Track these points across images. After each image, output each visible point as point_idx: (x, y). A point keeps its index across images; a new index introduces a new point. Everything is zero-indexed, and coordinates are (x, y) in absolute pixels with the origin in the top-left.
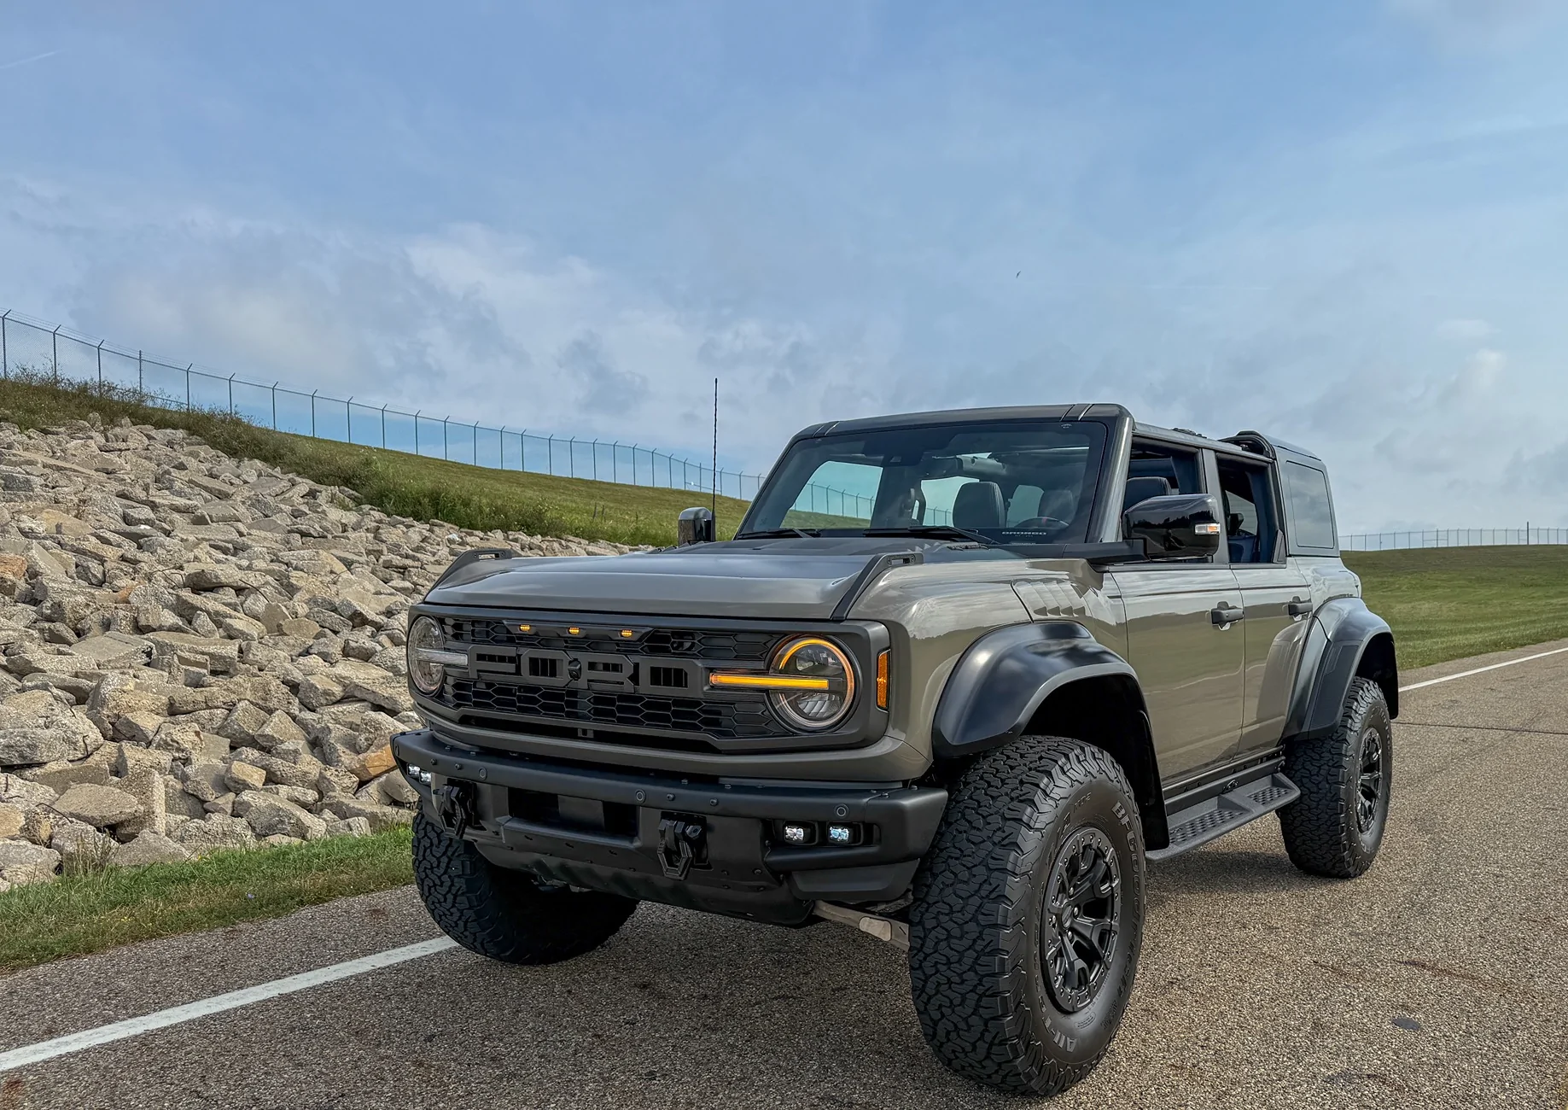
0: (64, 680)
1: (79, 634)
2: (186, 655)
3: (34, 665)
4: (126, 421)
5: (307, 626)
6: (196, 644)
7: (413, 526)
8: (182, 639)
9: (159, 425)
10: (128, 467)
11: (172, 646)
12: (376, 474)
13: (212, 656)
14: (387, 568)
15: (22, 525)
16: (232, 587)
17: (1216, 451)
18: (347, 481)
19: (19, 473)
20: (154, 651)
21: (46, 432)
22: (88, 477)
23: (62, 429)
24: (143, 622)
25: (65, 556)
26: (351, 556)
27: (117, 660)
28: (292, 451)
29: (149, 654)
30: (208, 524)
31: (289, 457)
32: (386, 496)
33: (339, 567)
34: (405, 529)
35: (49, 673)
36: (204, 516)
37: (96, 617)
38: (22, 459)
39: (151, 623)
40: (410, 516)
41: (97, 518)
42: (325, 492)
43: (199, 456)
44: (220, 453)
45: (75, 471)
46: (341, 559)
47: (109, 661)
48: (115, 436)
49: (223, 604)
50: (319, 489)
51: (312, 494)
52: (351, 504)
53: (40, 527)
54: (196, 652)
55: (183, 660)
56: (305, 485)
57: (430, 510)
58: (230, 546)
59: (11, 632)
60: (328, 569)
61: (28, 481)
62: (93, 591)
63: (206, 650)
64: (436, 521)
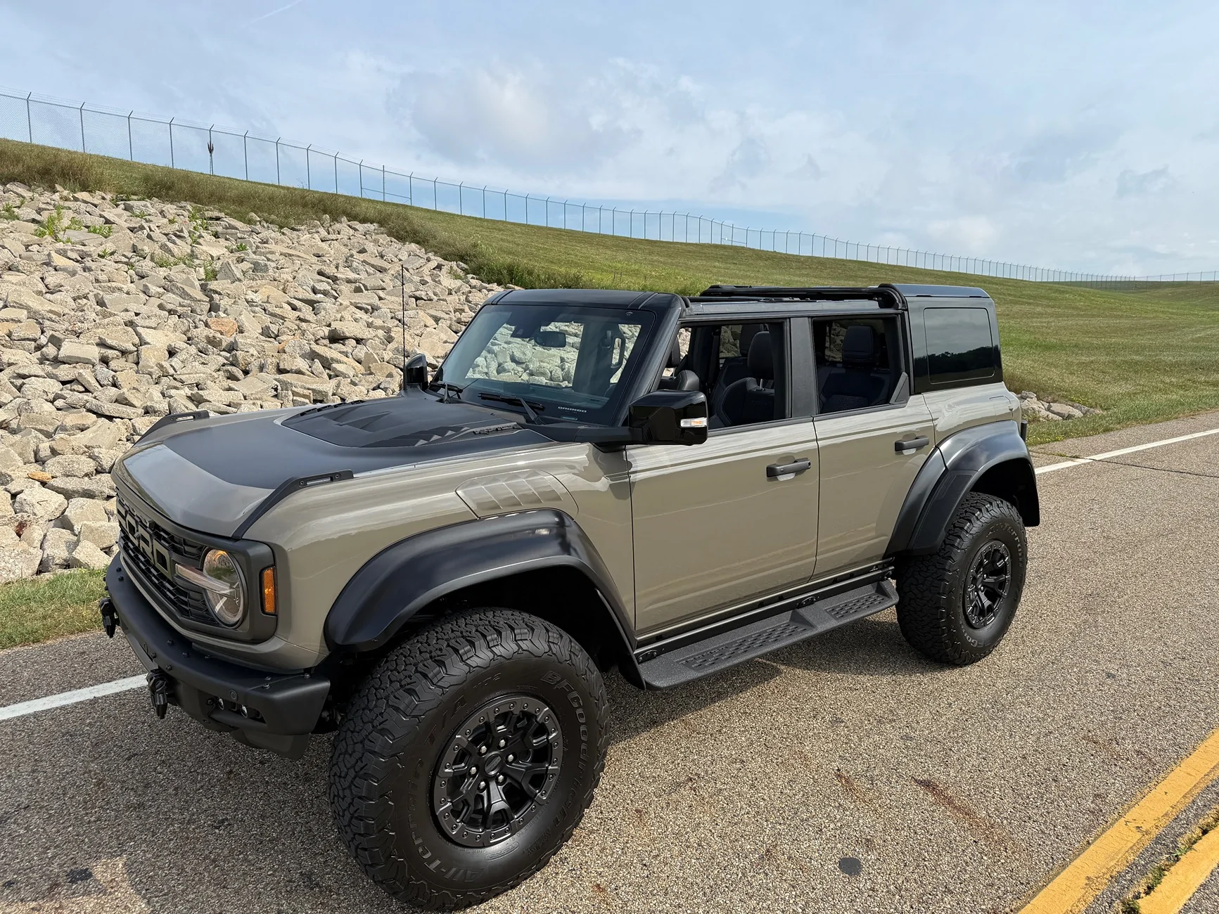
0: (220, 408)
1: (246, 373)
2: (299, 390)
3: (204, 397)
4: (344, 219)
5: (387, 368)
6: (306, 383)
7: (493, 290)
8: (298, 379)
9: (363, 221)
10: (332, 252)
11: (291, 384)
12: (481, 253)
13: (314, 390)
14: (459, 323)
15: (247, 297)
16: (354, 339)
17: (809, 317)
18: (462, 258)
19: (263, 260)
20: (279, 388)
21: (293, 229)
22: (305, 260)
23: (303, 228)
24: (282, 367)
25: (263, 317)
26: (439, 314)
27: (257, 393)
28: (435, 237)
29: (276, 390)
30: (362, 292)
31: (432, 242)
32: (482, 268)
33: (431, 322)
34: (487, 293)
35: (214, 403)
36: (360, 287)
37: (257, 363)
38: (267, 250)
39: (286, 367)
40: (494, 282)
41: (296, 290)
42: (447, 265)
43: (378, 242)
44: (393, 239)
45: (298, 256)
46: (432, 316)
47: (252, 394)
48: (334, 230)
49: (340, 352)
50: (443, 264)
51: (439, 267)
52: (462, 274)
53: (257, 298)
54: (305, 388)
55: (294, 394)
56: (436, 260)
57: (507, 278)
58: (369, 307)
59: (202, 375)
60: (422, 324)
61: (266, 265)
62: (263, 344)
63: (311, 387)
64: (510, 285)
